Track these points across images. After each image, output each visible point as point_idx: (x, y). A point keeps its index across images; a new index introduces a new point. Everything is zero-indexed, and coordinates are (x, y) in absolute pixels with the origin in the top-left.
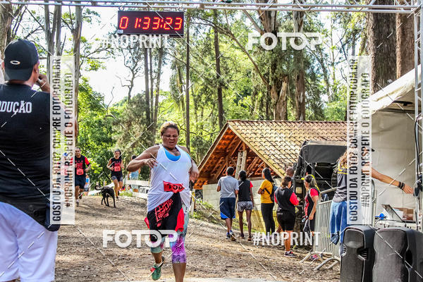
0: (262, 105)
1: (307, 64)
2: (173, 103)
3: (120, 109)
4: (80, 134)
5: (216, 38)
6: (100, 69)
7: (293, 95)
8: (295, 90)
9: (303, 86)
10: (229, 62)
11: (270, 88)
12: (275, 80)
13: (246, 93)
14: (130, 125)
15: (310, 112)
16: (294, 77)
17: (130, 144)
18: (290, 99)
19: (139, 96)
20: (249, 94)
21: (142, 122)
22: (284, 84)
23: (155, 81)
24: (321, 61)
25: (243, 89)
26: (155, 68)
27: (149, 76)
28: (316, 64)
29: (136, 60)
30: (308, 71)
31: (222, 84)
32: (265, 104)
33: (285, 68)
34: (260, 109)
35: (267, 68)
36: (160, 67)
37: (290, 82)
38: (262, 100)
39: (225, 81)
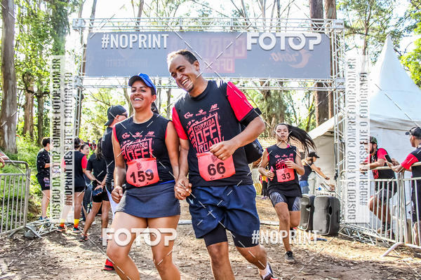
11: (266, 120)
12: (269, 116)
16: (279, 115)
22: (273, 119)
28: (290, 108)
30: (286, 112)
33: (274, 110)
37: (276, 117)
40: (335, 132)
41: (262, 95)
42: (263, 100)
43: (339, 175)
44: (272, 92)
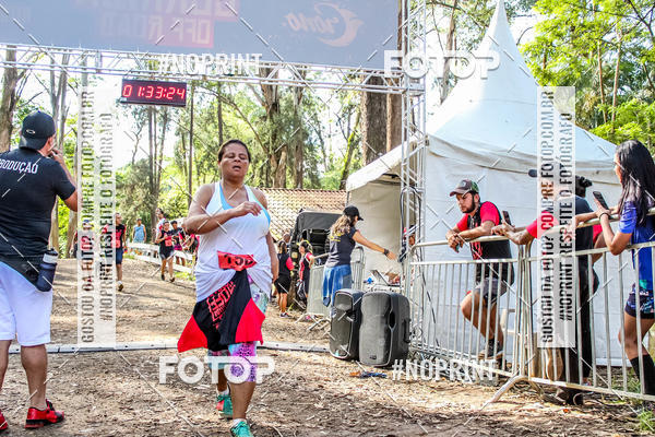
0: (262, 173)
1: (306, 135)
2: (176, 169)
3: (123, 173)
5: (220, 106)
7: (291, 164)
8: (294, 160)
9: (301, 156)
10: (231, 130)
11: (270, 156)
12: (275, 149)
14: (133, 189)
15: (307, 180)
16: (293, 147)
17: (132, 208)
18: (289, 168)
19: (143, 161)
21: (145, 186)
22: (284, 154)
23: (159, 147)
24: (319, 133)
26: (159, 134)
27: (153, 141)
28: (314, 136)
29: (140, 126)
30: (306, 142)
32: (265, 172)
33: (284, 138)
34: (260, 177)
35: (268, 137)
36: (164, 133)
37: (289, 151)
38: (262, 169)
41: (264, 110)
42: (265, 118)
44: (282, 103)
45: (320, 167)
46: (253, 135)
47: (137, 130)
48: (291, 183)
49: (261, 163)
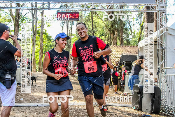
0: (108, 40)
1: (124, 25)
4: (44, 49)
5: (92, 15)
6: (50, 26)
7: (119, 36)
8: (120, 34)
9: (123, 32)
10: (96, 24)
11: (111, 33)
12: (113, 31)
13: (103, 35)
15: (125, 42)
16: (120, 30)
18: (118, 38)
20: (104, 35)
22: (116, 32)
23: (70, 31)
24: (129, 24)
25: (101, 34)
26: (70, 26)
27: (68, 29)
28: (127, 25)
29: (63, 23)
30: (125, 27)
31: (94, 32)
32: (109, 39)
33: (116, 26)
34: (108, 41)
35: (110, 26)
36: (72, 26)
37: (118, 31)
38: (108, 38)
39: (95, 31)
40: (158, 41)
43: (160, 71)
44: (115, 13)
45: (130, 37)
46: (105, 25)
47: (62, 25)
48: (119, 43)
49: (108, 35)
